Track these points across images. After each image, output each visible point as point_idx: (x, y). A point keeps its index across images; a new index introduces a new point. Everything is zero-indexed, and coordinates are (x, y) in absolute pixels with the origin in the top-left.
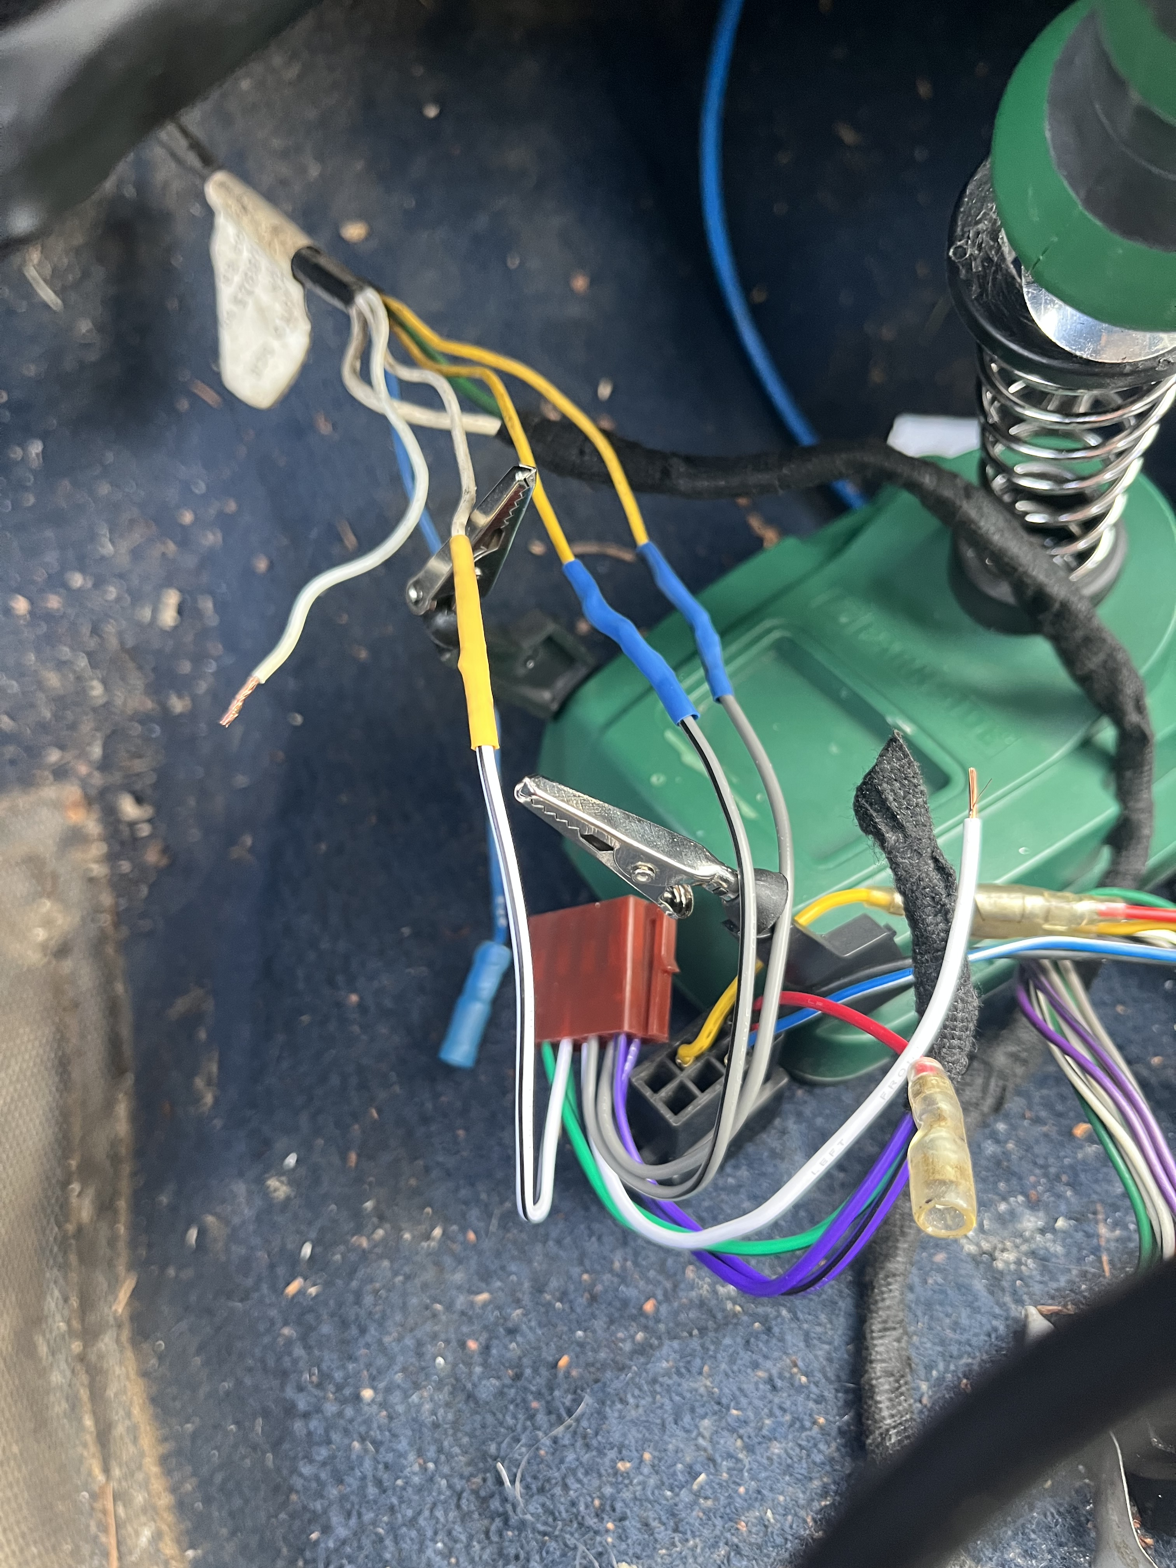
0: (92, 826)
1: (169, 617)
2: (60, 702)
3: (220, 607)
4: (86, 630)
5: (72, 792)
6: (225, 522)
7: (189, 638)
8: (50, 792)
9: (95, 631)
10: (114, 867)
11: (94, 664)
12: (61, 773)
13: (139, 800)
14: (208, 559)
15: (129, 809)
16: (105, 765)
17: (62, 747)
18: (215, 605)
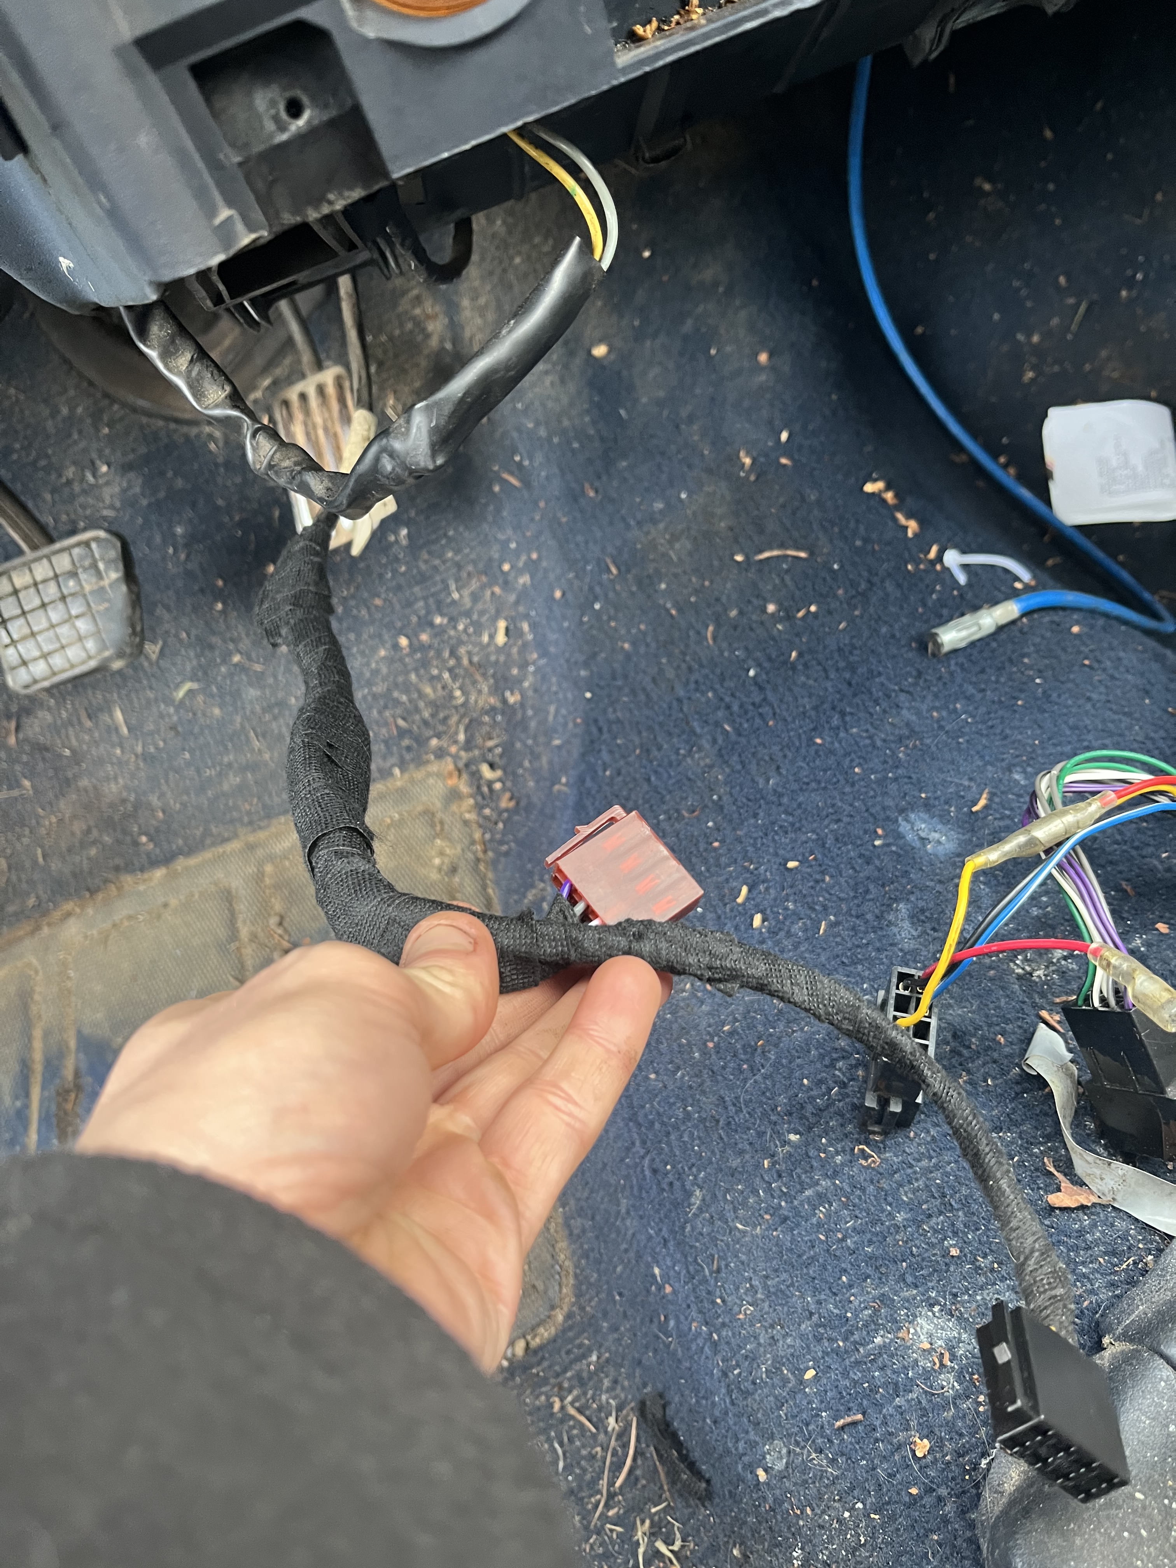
0: (464, 788)
1: (501, 639)
2: (435, 706)
3: (533, 626)
4: (446, 654)
5: (448, 764)
6: (532, 567)
7: (515, 650)
8: (434, 768)
9: (453, 653)
10: (480, 814)
11: (454, 677)
12: (440, 754)
13: (492, 766)
14: (523, 595)
15: (487, 772)
16: (468, 745)
17: (438, 736)
18: (530, 626)
